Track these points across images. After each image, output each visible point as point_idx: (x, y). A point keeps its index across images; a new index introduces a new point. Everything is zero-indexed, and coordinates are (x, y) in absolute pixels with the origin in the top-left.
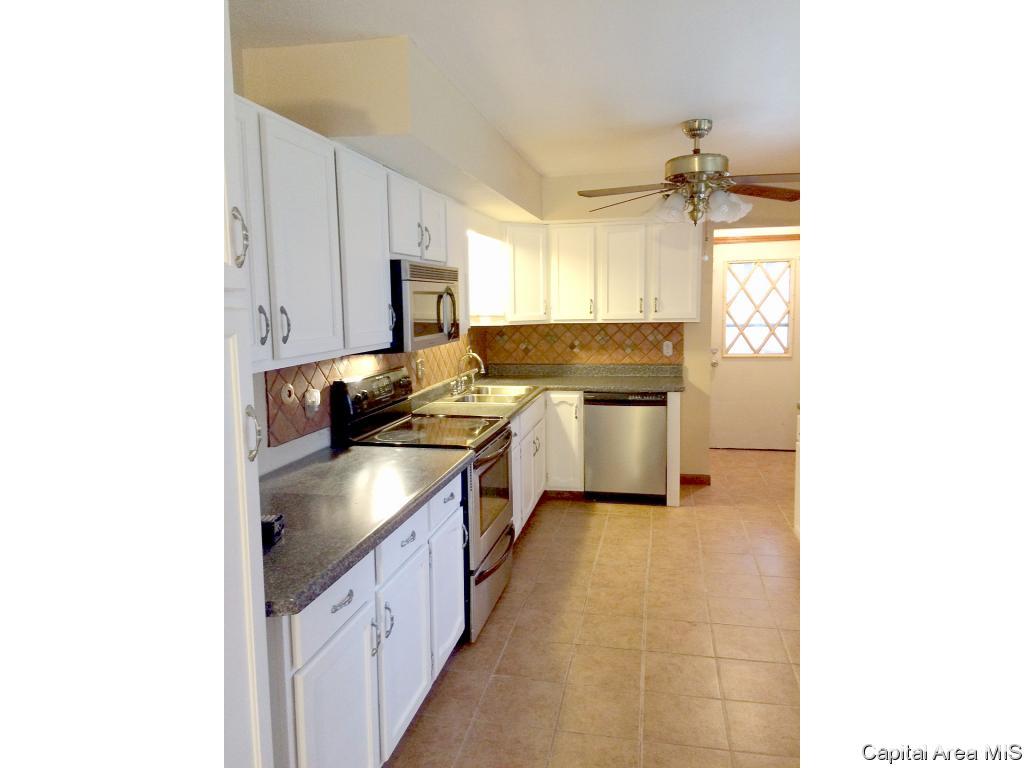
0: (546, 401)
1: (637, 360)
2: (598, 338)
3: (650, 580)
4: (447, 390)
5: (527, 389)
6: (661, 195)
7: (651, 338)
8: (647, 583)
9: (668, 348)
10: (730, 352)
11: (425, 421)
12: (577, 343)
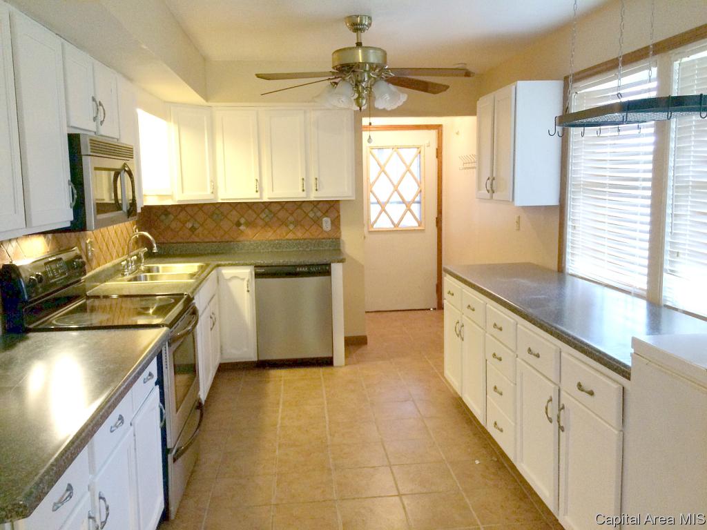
0: (218, 277)
1: (299, 235)
2: (263, 216)
3: (331, 435)
4: (117, 271)
5: (199, 267)
6: (328, 83)
7: (311, 215)
8: (329, 437)
9: (327, 223)
10: (374, 227)
11: (97, 303)
12: (242, 221)
